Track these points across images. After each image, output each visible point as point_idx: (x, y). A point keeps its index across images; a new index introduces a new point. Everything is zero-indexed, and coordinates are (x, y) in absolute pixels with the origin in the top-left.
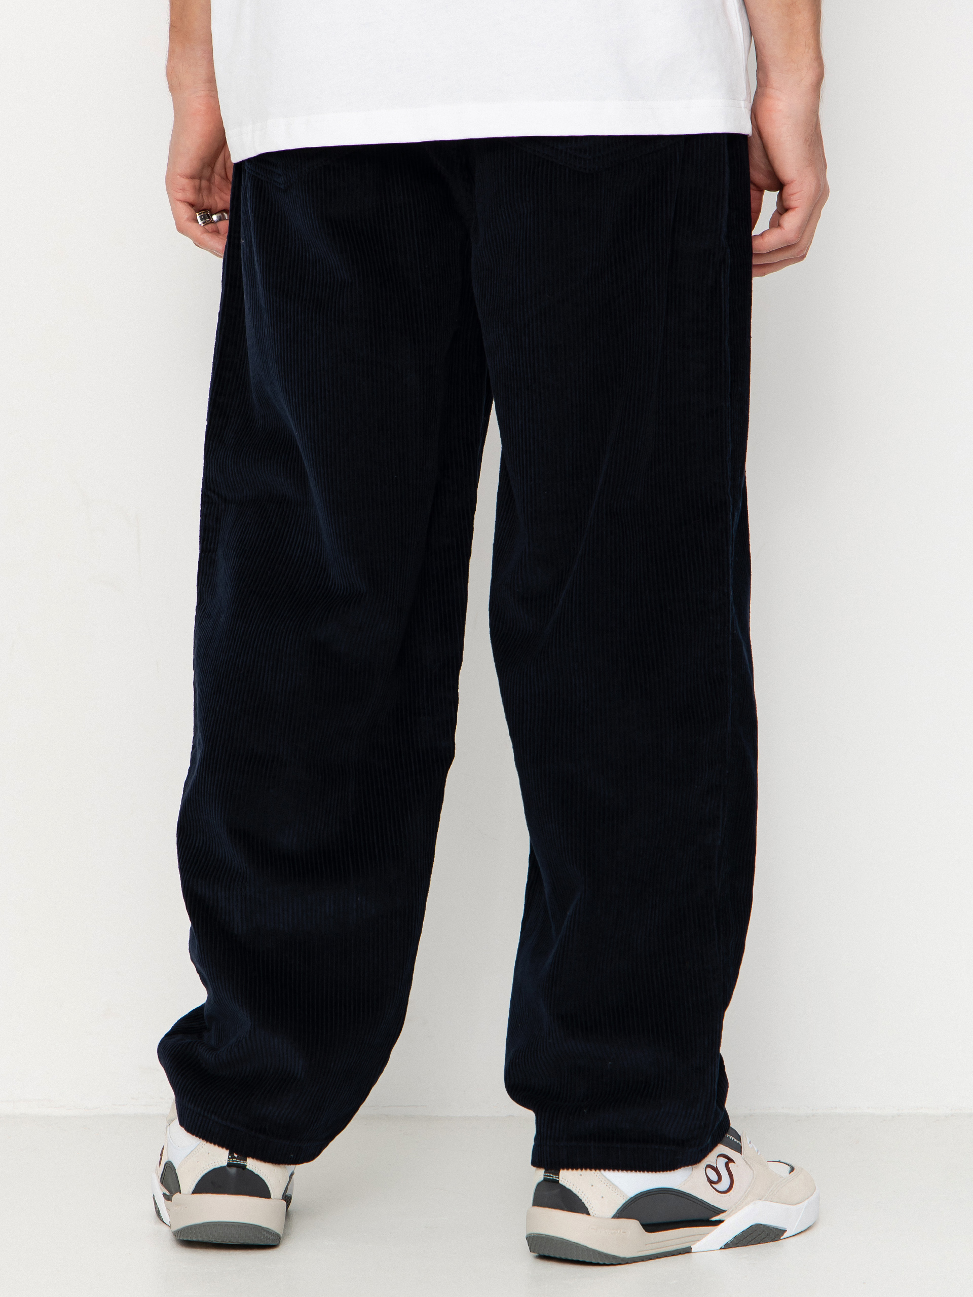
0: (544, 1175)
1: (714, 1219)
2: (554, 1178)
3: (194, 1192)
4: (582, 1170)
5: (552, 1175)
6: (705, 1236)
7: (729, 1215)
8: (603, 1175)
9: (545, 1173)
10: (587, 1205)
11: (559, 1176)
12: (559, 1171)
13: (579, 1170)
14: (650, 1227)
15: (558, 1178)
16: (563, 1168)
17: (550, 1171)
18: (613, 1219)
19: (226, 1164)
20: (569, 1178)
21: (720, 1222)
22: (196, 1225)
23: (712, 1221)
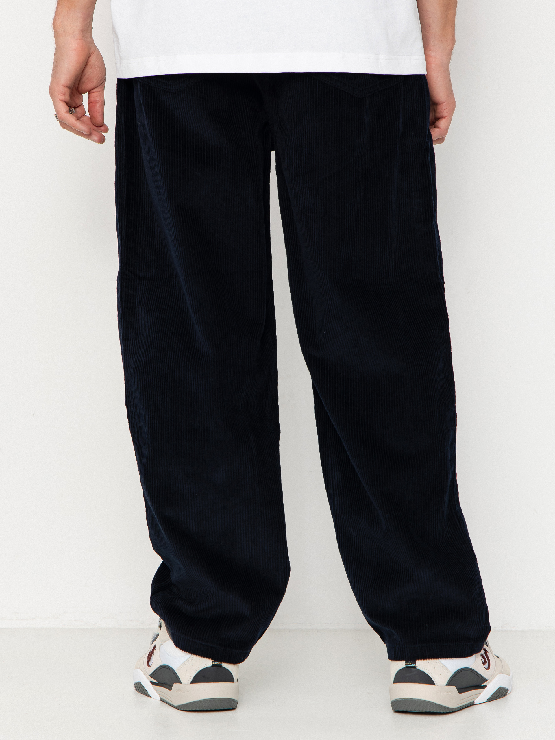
0: (406, 664)
1: (483, 685)
2: (413, 665)
3: (192, 682)
4: (429, 659)
5: (411, 664)
6: (479, 695)
7: (489, 683)
8: (440, 662)
9: (406, 663)
10: (433, 679)
11: (416, 664)
12: (416, 661)
13: (428, 660)
14: (461, 690)
15: (416, 665)
16: (418, 659)
17: (409, 661)
18: (447, 687)
19: (211, 665)
20: (422, 665)
21: (485, 686)
22: (196, 701)
23: (482, 686)
